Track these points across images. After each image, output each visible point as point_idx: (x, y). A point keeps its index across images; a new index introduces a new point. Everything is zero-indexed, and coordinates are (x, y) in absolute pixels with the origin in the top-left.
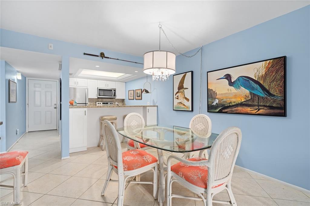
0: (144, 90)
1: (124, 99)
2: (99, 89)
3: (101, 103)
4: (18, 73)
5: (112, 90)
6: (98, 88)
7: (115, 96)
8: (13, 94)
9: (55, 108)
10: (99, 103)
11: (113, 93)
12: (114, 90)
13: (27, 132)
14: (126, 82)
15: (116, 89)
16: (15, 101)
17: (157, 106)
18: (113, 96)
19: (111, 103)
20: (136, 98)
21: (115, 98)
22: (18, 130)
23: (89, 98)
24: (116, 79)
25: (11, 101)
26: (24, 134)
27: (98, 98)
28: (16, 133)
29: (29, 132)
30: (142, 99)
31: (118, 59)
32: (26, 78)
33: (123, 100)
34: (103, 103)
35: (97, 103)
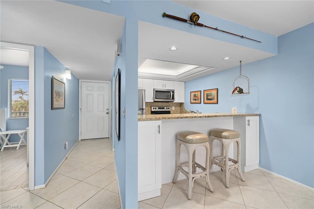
0: (238, 89)
1: (183, 103)
2: (156, 91)
3: (157, 108)
4: (67, 71)
5: (170, 92)
6: (154, 89)
7: (173, 99)
8: (59, 98)
9: (107, 113)
10: (155, 107)
11: (172, 96)
12: (172, 92)
13: (79, 140)
14: (185, 81)
15: (174, 90)
16: (63, 106)
17: (260, 115)
18: (171, 99)
19: (168, 107)
20: (206, 101)
21: (173, 102)
22: (67, 143)
23: (146, 101)
24: (176, 77)
25: (54, 106)
26: (77, 142)
27: (155, 102)
28: (65, 148)
29: (81, 140)
30: (217, 103)
31: (216, 29)
32: (79, 80)
33: (181, 104)
34: (159, 108)
35: (152, 108)
